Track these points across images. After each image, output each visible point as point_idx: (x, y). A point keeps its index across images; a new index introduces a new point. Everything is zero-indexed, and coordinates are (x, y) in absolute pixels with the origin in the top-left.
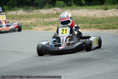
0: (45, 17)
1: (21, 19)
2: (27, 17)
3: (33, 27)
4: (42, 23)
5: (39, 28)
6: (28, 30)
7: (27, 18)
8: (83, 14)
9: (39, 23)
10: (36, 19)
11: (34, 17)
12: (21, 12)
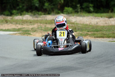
0: (48, 23)
1: (24, 24)
2: (31, 22)
3: (33, 32)
4: (43, 29)
5: (37, 33)
6: (26, 35)
7: (30, 24)
8: (87, 21)
9: (40, 29)
10: (39, 24)
11: (37, 23)
12: (27, 17)
